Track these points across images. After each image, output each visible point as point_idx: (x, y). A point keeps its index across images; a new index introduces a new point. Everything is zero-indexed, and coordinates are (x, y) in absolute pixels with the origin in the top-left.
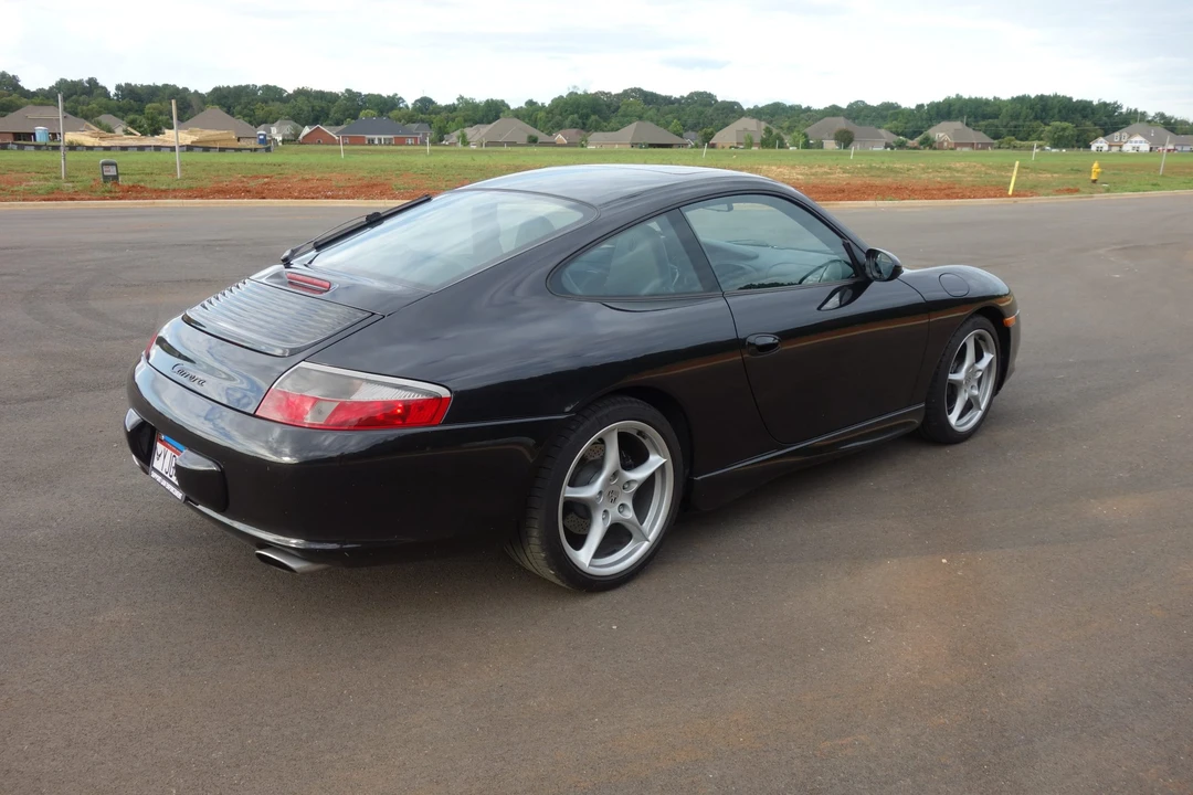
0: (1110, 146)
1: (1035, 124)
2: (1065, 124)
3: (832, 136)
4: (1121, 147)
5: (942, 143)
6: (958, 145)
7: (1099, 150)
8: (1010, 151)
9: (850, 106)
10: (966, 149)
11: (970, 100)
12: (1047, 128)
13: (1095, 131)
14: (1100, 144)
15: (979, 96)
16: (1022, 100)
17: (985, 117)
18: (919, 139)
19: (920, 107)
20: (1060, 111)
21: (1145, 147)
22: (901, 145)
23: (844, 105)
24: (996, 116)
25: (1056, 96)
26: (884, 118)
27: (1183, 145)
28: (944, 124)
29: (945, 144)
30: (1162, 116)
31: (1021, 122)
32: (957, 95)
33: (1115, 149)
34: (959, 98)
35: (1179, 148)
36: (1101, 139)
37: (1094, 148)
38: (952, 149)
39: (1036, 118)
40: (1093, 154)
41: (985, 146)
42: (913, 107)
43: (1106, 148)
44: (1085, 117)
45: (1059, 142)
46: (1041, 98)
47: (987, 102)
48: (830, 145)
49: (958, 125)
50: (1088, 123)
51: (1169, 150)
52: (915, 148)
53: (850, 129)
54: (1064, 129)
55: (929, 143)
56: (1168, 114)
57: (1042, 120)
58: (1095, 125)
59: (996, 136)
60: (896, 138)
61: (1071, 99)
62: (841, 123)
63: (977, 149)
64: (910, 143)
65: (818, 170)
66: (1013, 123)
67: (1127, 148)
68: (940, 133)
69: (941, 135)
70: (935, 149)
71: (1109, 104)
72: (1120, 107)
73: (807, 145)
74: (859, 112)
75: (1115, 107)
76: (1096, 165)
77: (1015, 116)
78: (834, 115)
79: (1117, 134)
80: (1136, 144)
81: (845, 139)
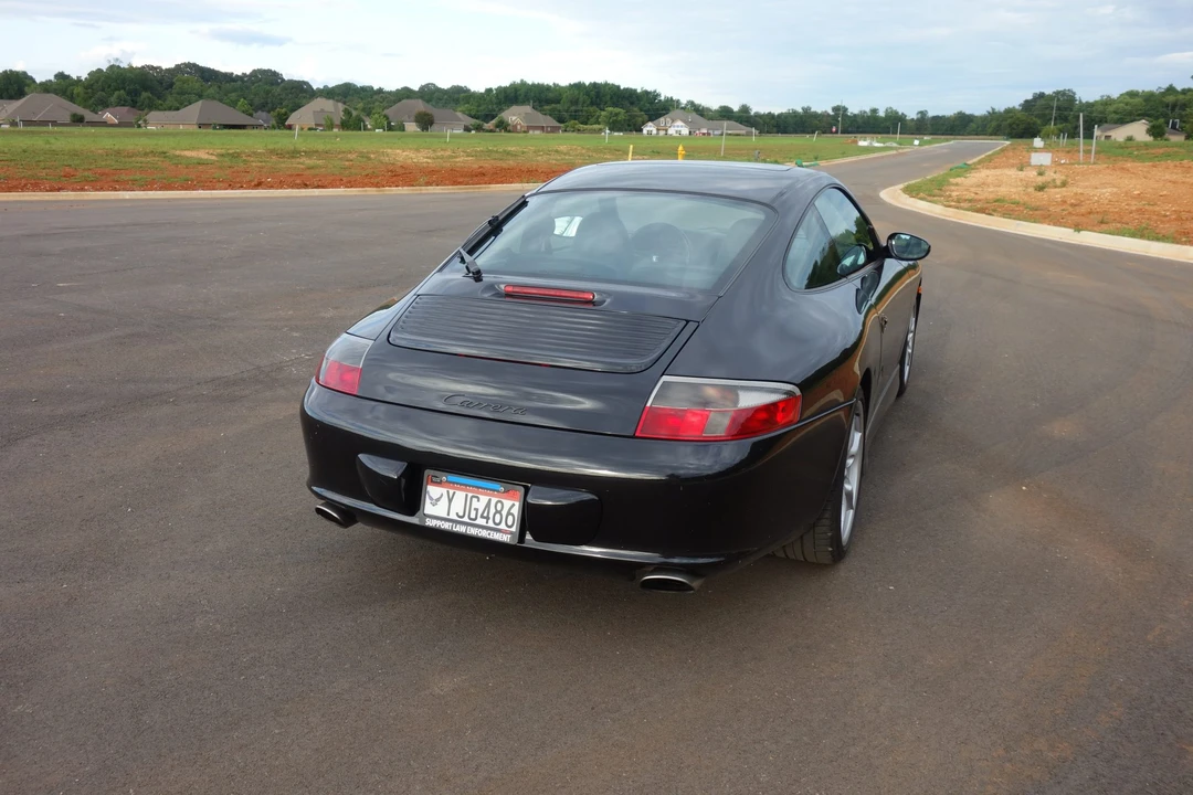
0: (658, 130)
1: (591, 109)
2: (617, 110)
3: (413, 118)
4: (666, 130)
5: (515, 126)
6: (529, 128)
7: (650, 133)
8: (575, 134)
9: (422, 88)
10: (537, 132)
11: (533, 85)
12: (603, 113)
13: (641, 116)
14: (649, 128)
15: (541, 82)
16: (578, 86)
17: (548, 102)
18: (494, 122)
19: (489, 91)
20: (611, 98)
21: (685, 131)
22: (479, 128)
23: (416, 88)
24: (558, 102)
25: (606, 84)
26: (457, 101)
27: (714, 130)
28: (514, 108)
29: (519, 127)
30: (692, 103)
31: (579, 108)
32: (522, 80)
33: (662, 133)
34: (523, 84)
35: (711, 132)
36: (650, 124)
37: (645, 132)
38: (525, 132)
39: (592, 104)
40: (646, 138)
41: (554, 130)
42: (483, 91)
43: (654, 132)
44: (632, 103)
45: (615, 126)
46: (594, 85)
47: (548, 88)
48: (411, 127)
49: (528, 109)
50: (636, 109)
51: (704, 134)
52: (491, 131)
53: (429, 112)
54: (617, 115)
55: (503, 126)
56: (697, 102)
57: (598, 105)
58: (641, 110)
59: (561, 121)
60: (473, 121)
61: (619, 87)
62: (420, 106)
63: (548, 132)
64: (486, 126)
66: (573, 108)
67: (671, 131)
68: (514, 115)
69: (514, 118)
70: (509, 131)
71: (650, 93)
72: (659, 95)
73: (390, 128)
74: (430, 94)
75: (655, 95)
76: (681, 148)
77: (575, 102)
78: (408, 97)
79: (662, 119)
80: (679, 128)
81: (425, 122)
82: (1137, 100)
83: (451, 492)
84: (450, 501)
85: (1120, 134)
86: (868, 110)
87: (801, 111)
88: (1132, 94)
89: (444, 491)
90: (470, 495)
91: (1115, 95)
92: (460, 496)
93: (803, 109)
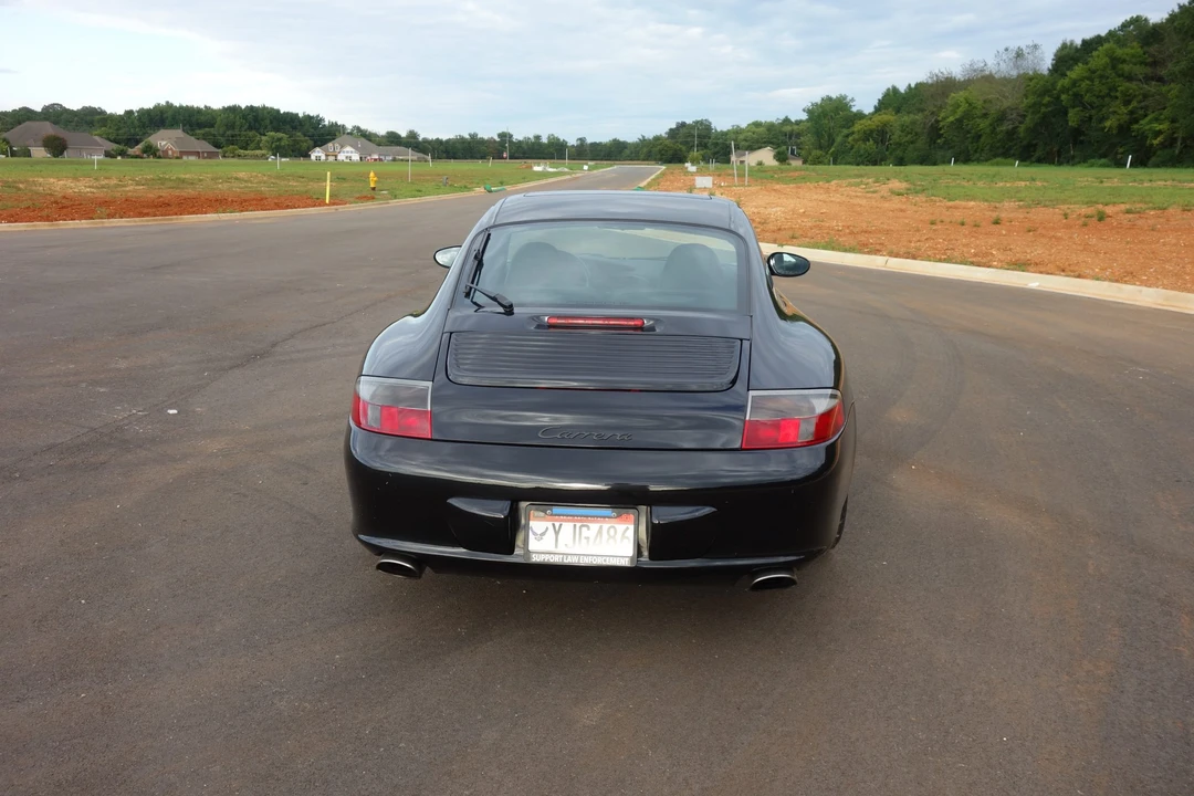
0: (327, 156)
1: (251, 133)
2: (280, 135)
3: (40, 143)
4: (336, 156)
5: (166, 152)
6: (183, 153)
7: (318, 159)
8: (235, 160)
9: (46, 109)
10: (192, 158)
11: (181, 107)
12: (263, 138)
13: (306, 141)
14: (317, 153)
15: (190, 104)
16: (233, 110)
17: (201, 125)
18: (140, 146)
19: (129, 113)
20: (271, 123)
21: (356, 157)
22: (123, 154)
23: (38, 109)
24: (212, 126)
25: (264, 108)
26: (91, 124)
27: (385, 156)
28: (162, 132)
29: (170, 152)
30: (358, 128)
31: (237, 132)
32: (167, 102)
33: (331, 159)
34: (169, 106)
35: (382, 157)
36: (318, 149)
37: (313, 157)
38: (177, 158)
39: (250, 128)
40: (314, 164)
41: (211, 155)
42: (122, 113)
43: (323, 157)
44: (294, 128)
45: (279, 150)
46: (251, 109)
47: (199, 111)
48: (39, 152)
49: (178, 133)
50: (299, 134)
51: (375, 160)
52: (137, 157)
53: (61, 136)
54: (280, 140)
55: (151, 151)
56: (363, 127)
57: (257, 130)
58: (305, 135)
59: (217, 145)
60: (115, 146)
61: (278, 111)
62: (48, 129)
63: (204, 158)
64: (131, 151)
65: (106, 181)
66: (229, 133)
67: (341, 157)
68: (163, 140)
69: (164, 143)
70: (160, 157)
71: (313, 117)
72: (322, 120)
73: (13, 154)
74: (55, 114)
75: (319, 120)
76: (372, 174)
77: (231, 126)
78: (29, 119)
79: (330, 145)
80: (349, 154)
81: (57, 147)
82: (761, 129)
83: (557, 524)
84: (557, 533)
85: (751, 159)
86: (531, 137)
87: (468, 137)
88: (757, 124)
89: (549, 524)
90: (578, 525)
91: (744, 125)
92: (567, 527)
93: (470, 135)
